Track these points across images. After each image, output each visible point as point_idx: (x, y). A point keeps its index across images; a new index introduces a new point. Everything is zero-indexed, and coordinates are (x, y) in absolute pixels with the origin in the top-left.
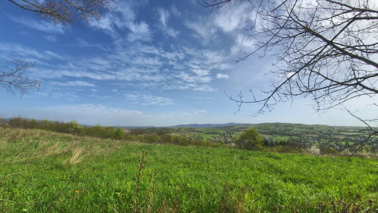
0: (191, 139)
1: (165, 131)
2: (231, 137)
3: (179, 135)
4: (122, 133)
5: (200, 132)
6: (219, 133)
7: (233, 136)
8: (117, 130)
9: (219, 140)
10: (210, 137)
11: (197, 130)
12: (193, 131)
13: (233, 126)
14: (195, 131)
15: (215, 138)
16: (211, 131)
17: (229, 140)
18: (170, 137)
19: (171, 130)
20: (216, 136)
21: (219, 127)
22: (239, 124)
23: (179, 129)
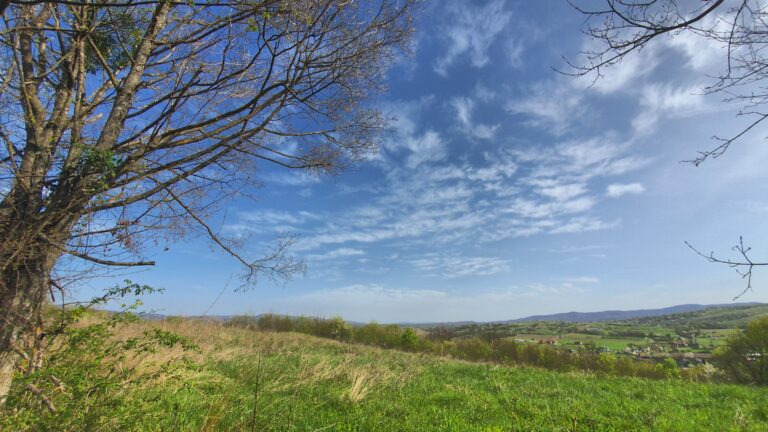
0: (570, 351)
1: (499, 331)
2: (694, 346)
3: (536, 342)
4: (415, 338)
5: (590, 333)
6: (651, 336)
7: (703, 342)
8: (403, 332)
9: (656, 355)
10: (623, 345)
11: (581, 328)
12: (570, 331)
13: (692, 315)
14: (576, 331)
15: (640, 348)
16: (625, 330)
17: (691, 355)
18: (514, 345)
19: (513, 329)
20: (642, 342)
21: (648, 318)
22: (713, 307)
23: (532, 326)
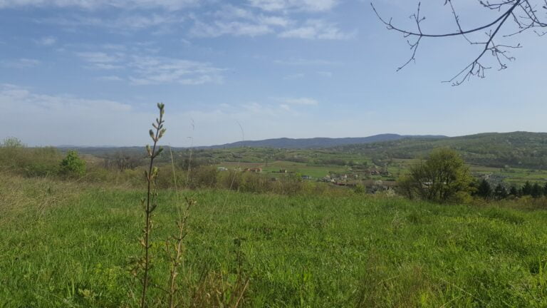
0: (274, 179)
1: (200, 159)
2: (384, 174)
3: (240, 170)
4: (80, 165)
5: (297, 161)
6: (351, 164)
7: (392, 170)
8: (65, 156)
9: (352, 181)
10: (325, 173)
11: (288, 156)
12: (277, 159)
13: (390, 144)
14: (283, 158)
15: (338, 176)
16: (329, 158)
17: (380, 182)
19: (217, 156)
20: (341, 170)
21: (351, 146)
22: (408, 138)
